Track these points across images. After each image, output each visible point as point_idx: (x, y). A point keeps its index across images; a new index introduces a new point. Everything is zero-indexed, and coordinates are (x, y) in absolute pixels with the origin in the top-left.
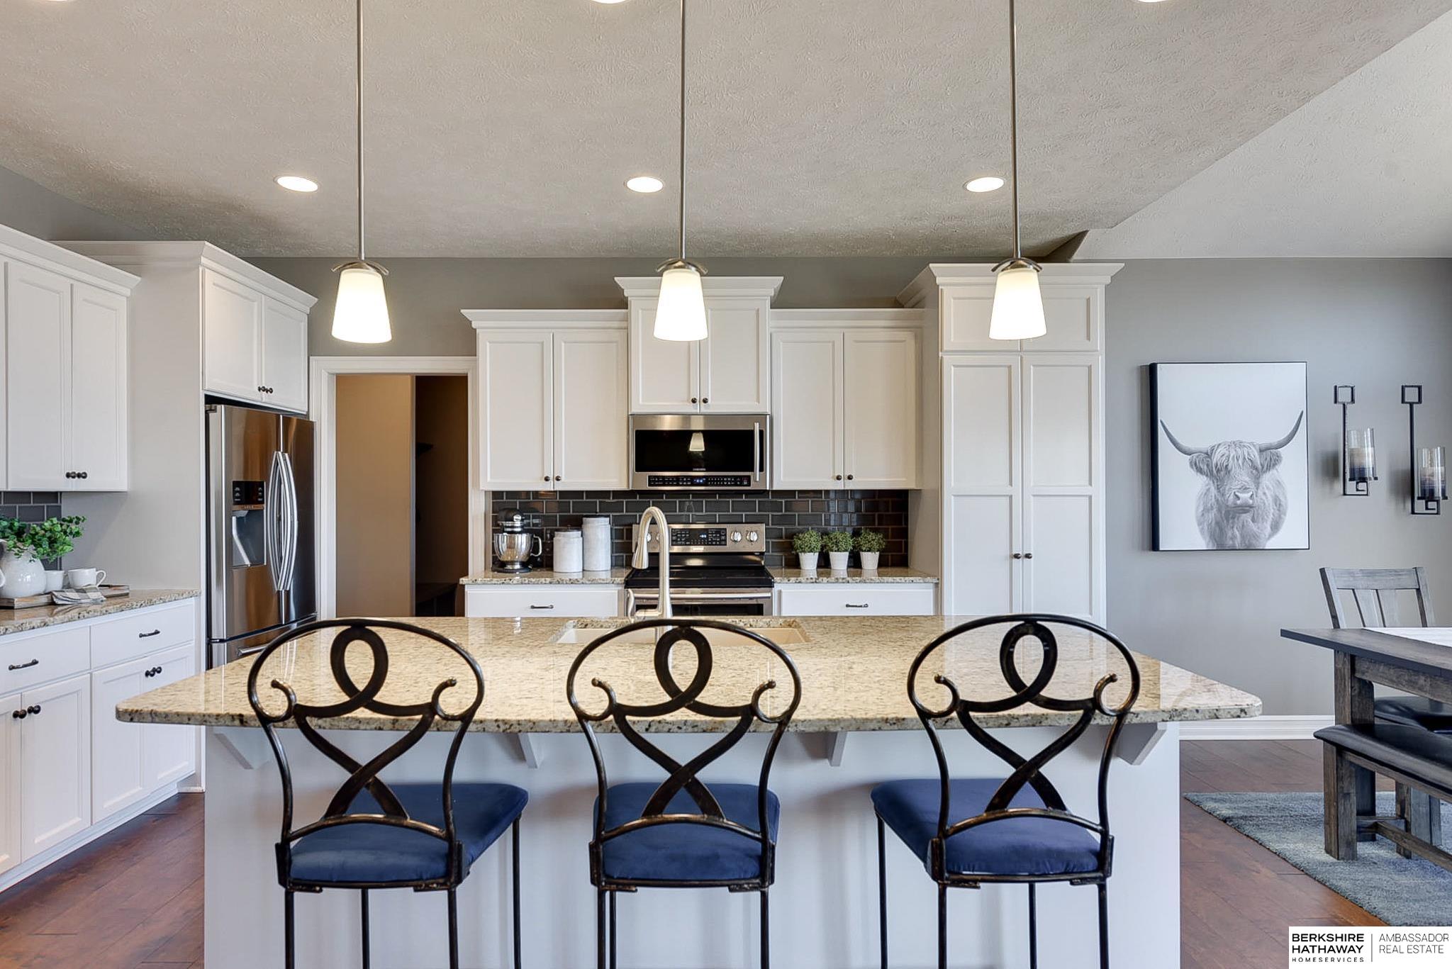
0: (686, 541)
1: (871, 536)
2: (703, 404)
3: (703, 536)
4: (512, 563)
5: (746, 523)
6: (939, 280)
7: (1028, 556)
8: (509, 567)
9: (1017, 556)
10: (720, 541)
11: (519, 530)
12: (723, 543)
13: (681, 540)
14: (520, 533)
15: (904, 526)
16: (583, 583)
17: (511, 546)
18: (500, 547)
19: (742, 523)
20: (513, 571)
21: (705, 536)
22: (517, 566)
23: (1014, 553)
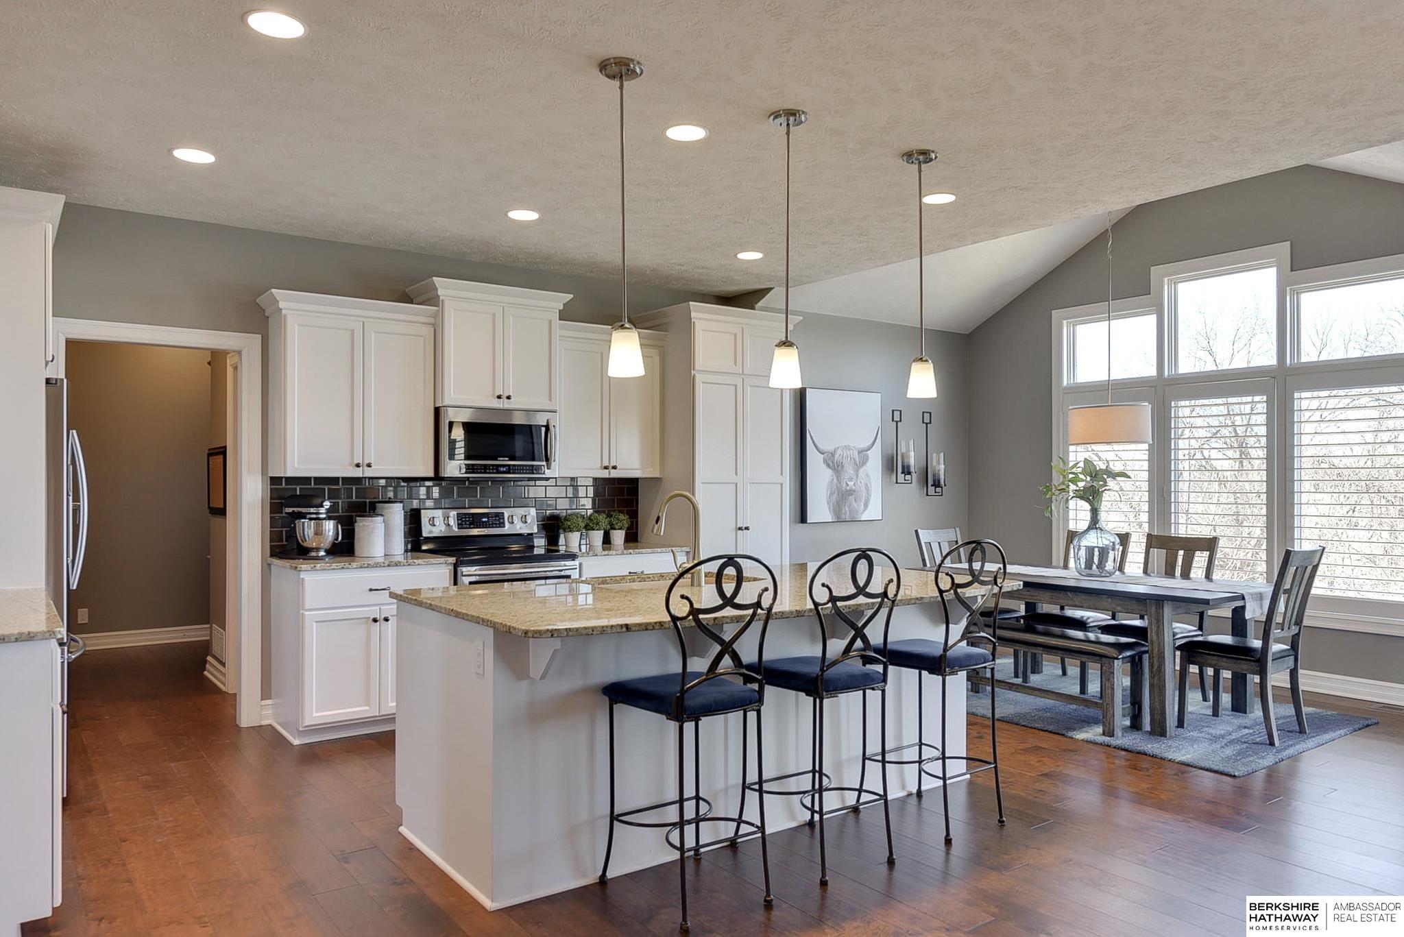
0: (470, 524)
1: (622, 517)
2: (506, 400)
3: (484, 520)
4: (318, 549)
5: (514, 507)
6: (693, 315)
7: (747, 528)
8: (313, 554)
9: (740, 529)
10: (499, 524)
11: (324, 516)
12: (502, 525)
13: (466, 524)
14: (324, 519)
15: (635, 508)
16: (419, 565)
17: (319, 533)
18: (306, 533)
19: (511, 507)
20: (317, 558)
21: (486, 520)
22: (322, 553)
23: (739, 526)
